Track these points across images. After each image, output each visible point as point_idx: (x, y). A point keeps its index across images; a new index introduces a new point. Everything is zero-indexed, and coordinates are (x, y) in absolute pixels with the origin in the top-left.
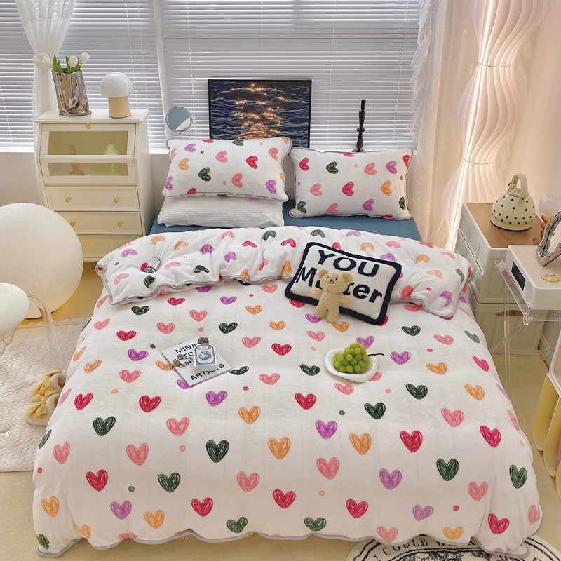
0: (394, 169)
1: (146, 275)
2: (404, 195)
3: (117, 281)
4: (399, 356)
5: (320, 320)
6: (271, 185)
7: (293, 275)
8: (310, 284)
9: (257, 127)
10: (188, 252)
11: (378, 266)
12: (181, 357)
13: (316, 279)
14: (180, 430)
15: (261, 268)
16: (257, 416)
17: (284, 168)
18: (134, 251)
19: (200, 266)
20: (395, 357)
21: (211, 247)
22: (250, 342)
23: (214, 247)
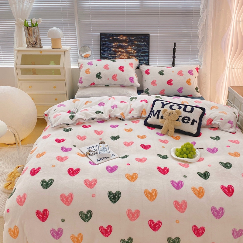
0: (192, 73)
1: (70, 115)
3: (55, 117)
4: (212, 150)
5: (164, 135)
6: (131, 79)
7: (147, 115)
8: (158, 118)
10: (92, 105)
11: (194, 108)
12: (90, 151)
13: (160, 115)
14: (92, 185)
15: (130, 112)
16: (136, 178)
17: (136, 72)
18: (64, 105)
19: (98, 111)
20: (210, 150)
21: (104, 104)
22: (128, 144)
23: (105, 103)
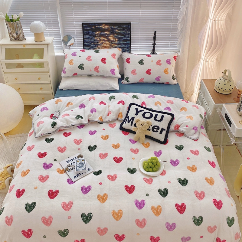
0: (170, 62)
1: (52, 121)
2: (174, 74)
3: (38, 125)
4: (174, 162)
5: (136, 142)
6: (113, 71)
7: (123, 118)
8: (132, 125)
9: (106, 44)
10: (73, 108)
11: (163, 116)
13: (134, 122)
14: (68, 208)
15: (108, 115)
17: (118, 62)
18: (46, 108)
19: (79, 115)
20: (172, 162)
21: (84, 105)
22: (103, 156)
23: (86, 105)
